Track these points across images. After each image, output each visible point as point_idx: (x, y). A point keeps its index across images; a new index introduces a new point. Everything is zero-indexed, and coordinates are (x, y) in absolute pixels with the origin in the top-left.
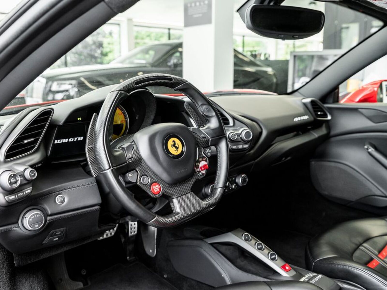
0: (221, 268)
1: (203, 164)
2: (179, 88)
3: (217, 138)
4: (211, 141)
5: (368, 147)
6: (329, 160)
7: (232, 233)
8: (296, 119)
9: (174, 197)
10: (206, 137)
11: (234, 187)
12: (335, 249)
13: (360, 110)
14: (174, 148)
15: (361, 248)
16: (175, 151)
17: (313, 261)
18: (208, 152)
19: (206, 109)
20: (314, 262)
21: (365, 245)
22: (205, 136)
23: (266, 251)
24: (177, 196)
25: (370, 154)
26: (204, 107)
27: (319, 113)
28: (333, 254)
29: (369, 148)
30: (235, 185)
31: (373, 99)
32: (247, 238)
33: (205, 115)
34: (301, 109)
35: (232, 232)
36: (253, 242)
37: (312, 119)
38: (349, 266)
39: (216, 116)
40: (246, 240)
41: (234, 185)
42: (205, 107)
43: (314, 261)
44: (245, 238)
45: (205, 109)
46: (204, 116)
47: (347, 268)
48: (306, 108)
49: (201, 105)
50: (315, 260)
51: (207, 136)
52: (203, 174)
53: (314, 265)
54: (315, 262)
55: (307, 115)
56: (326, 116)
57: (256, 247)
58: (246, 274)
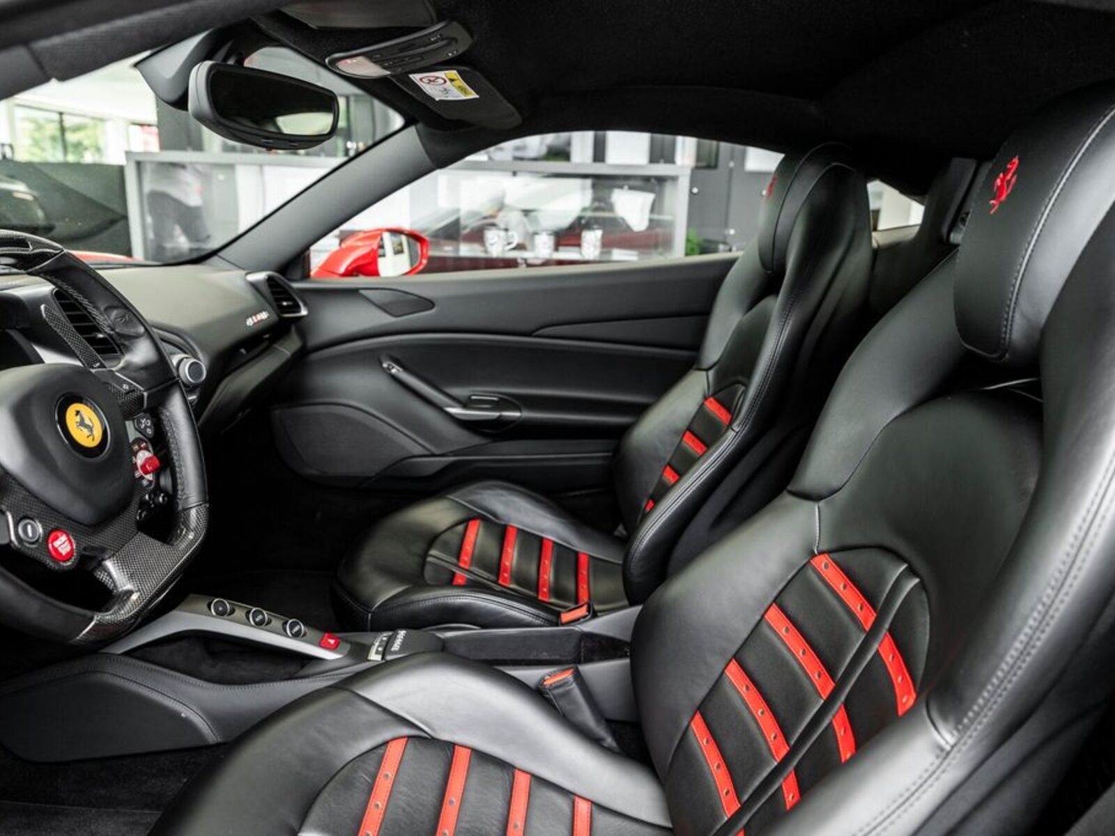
0: (175, 700)
1: (142, 457)
2: (46, 268)
3: (159, 388)
4: (148, 397)
5: (389, 365)
6: (311, 401)
7: (180, 610)
8: (250, 322)
9: (107, 556)
10: (134, 390)
11: (161, 499)
12: (395, 575)
13: (361, 292)
14: (86, 431)
15: (429, 559)
16: (88, 437)
17: (367, 611)
18: (146, 427)
19: (119, 320)
20: (370, 612)
21: (433, 552)
22: (132, 389)
23: (277, 623)
24: (112, 552)
25: (394, 378)
26: (114, 313)
27: (285, 304)
28: (398, 586)
29: (391, 367)
30: (162, 495)
31: (372, 268)
32: (221, 609)
33: (116, 333)
34: (250, 298)
35: (180, 607)
36: (240, 613)
37: (275, 318)
38: (444, 597)
39: (146, 334)
40: (221, 614)
41: (160, 495)
42: (116, 314)
43: (369, 610)
44: (218, 610)
45: (115, 319)
46: (115, 336)
47: (441, 601)
48: (259, 295)
49: (106, 309)
50: (371, 608)
51: (137, 388)
52: (150, 482)
53: (372, 619)
54: (373, 612)
55: (265, 310)
56: (297, 309)
57: (252, 622)
58: (234, 688)
